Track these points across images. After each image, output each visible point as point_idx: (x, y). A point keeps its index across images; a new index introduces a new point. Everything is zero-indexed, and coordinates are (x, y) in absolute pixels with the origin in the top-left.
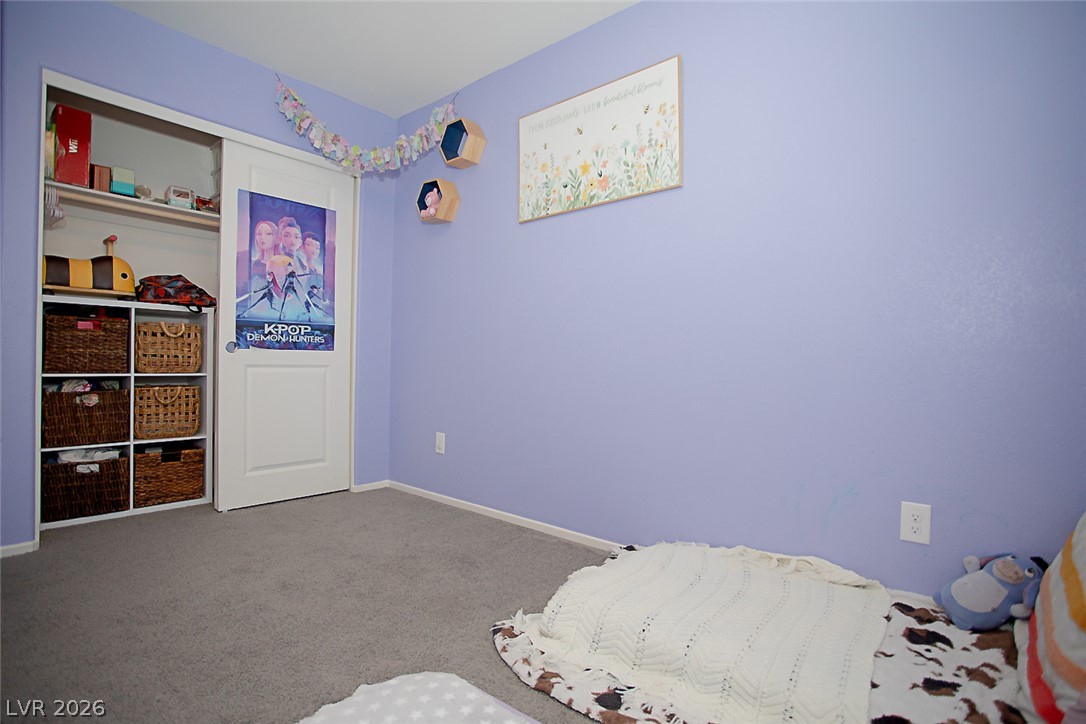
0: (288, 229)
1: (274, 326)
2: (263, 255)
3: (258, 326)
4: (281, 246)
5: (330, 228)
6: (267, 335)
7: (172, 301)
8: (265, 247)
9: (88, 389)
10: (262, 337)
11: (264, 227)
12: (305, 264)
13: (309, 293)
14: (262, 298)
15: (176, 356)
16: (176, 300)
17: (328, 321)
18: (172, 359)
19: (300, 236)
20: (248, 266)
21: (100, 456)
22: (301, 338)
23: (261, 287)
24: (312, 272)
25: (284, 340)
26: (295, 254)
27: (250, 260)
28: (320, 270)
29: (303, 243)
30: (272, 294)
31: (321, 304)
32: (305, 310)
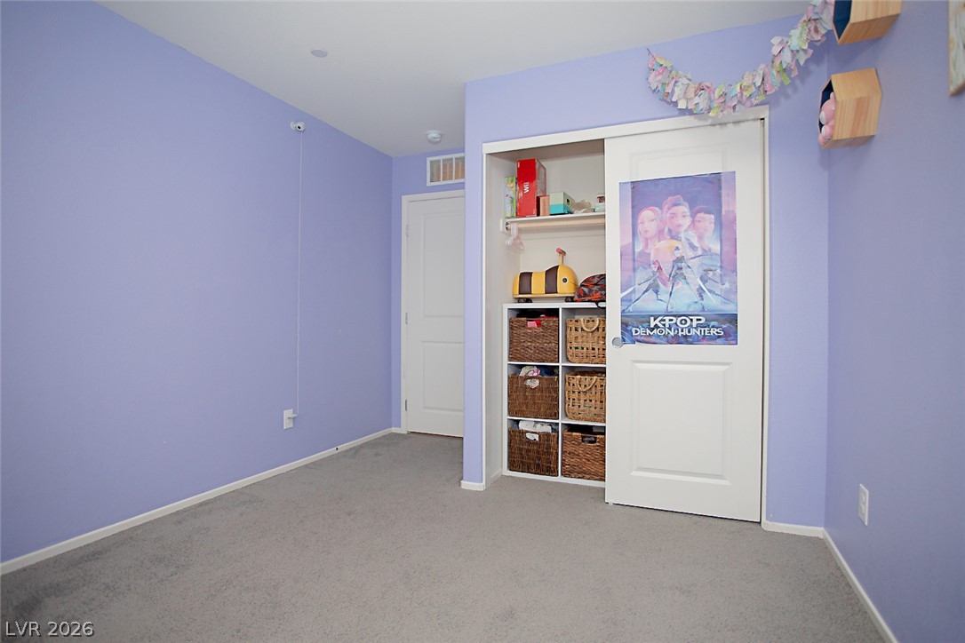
0: (675, 209)
1: (660, 318)
2: (646, 245)
3: (644, 319)
4: (666, 230)
5: (728, 195)
6: (653, 329)
7: (587, 299)
8: (648, 235)
9: (535, 374)
10: (648, 331)
11: (647, 214)
12: (696, 244)
13: (701, 278)
14: (646, 291)
15: (593, 349)
16: (590, 298)
17: (729, 309)
18: (591, 351)
19: (688, 213)
20: (632, 260)
21: (540, 428)
22: (693, 331)
23: (646, 278)
24: (706, 252)
25: (672, 334)
26: (682, 236)
27: (634, 251)
28: (716, 247)
29: (693, 222)
30: (658, 286)
31: (718, 288)
32: (697, 298)
